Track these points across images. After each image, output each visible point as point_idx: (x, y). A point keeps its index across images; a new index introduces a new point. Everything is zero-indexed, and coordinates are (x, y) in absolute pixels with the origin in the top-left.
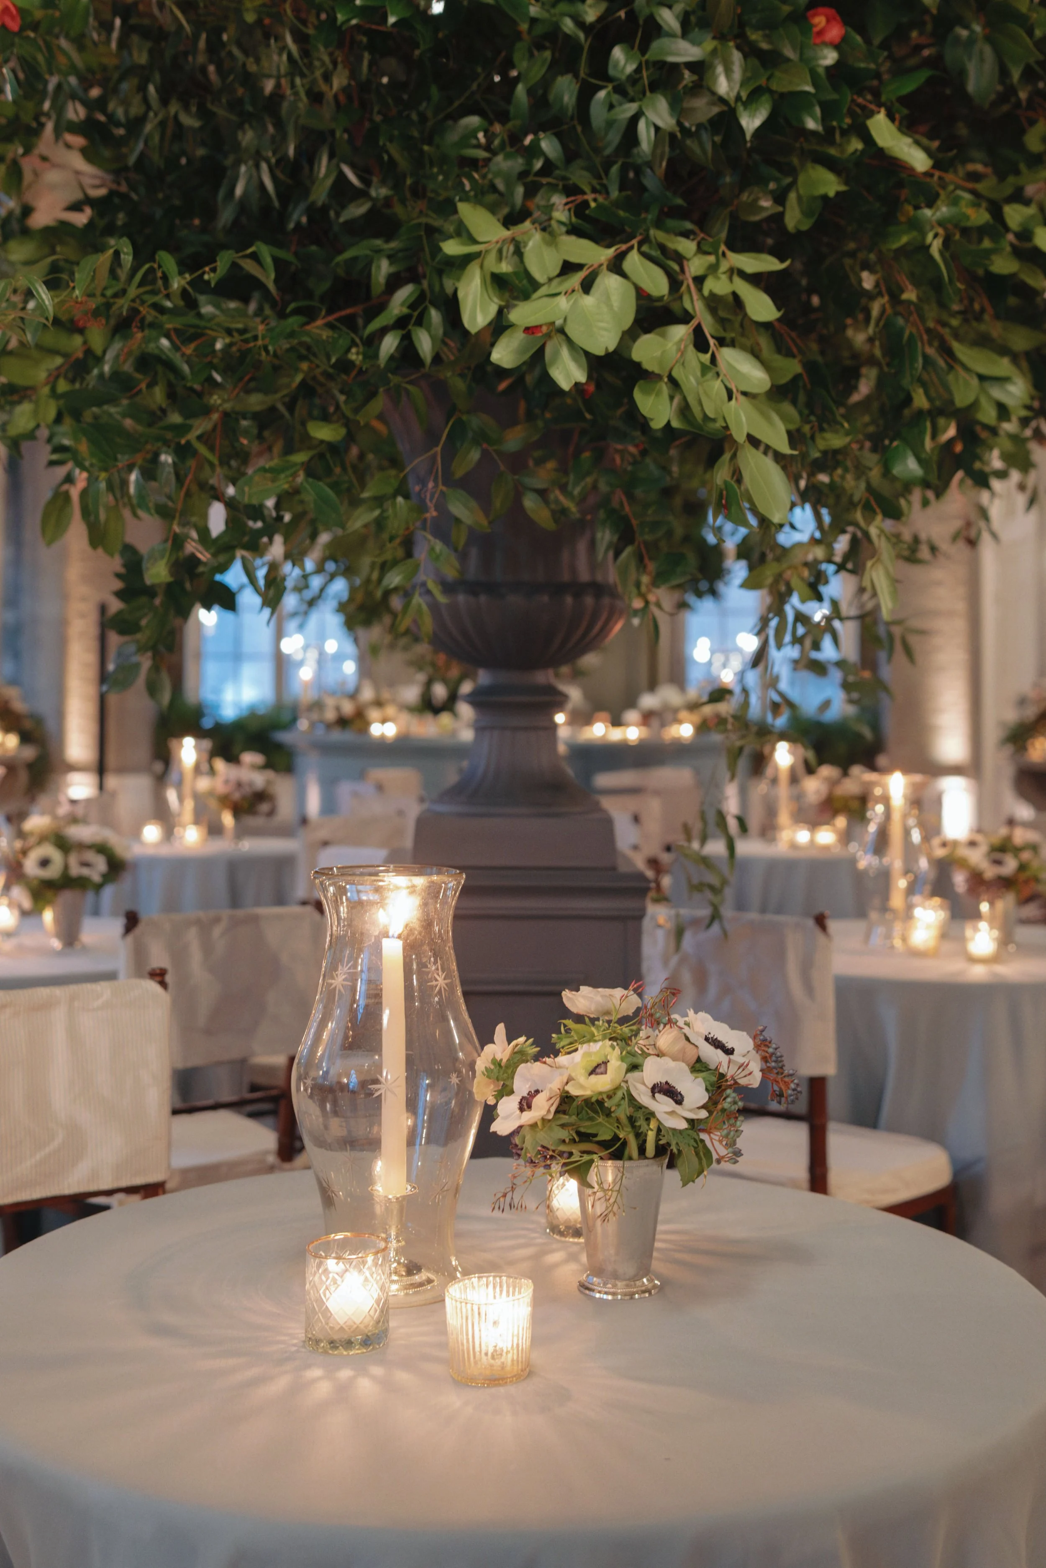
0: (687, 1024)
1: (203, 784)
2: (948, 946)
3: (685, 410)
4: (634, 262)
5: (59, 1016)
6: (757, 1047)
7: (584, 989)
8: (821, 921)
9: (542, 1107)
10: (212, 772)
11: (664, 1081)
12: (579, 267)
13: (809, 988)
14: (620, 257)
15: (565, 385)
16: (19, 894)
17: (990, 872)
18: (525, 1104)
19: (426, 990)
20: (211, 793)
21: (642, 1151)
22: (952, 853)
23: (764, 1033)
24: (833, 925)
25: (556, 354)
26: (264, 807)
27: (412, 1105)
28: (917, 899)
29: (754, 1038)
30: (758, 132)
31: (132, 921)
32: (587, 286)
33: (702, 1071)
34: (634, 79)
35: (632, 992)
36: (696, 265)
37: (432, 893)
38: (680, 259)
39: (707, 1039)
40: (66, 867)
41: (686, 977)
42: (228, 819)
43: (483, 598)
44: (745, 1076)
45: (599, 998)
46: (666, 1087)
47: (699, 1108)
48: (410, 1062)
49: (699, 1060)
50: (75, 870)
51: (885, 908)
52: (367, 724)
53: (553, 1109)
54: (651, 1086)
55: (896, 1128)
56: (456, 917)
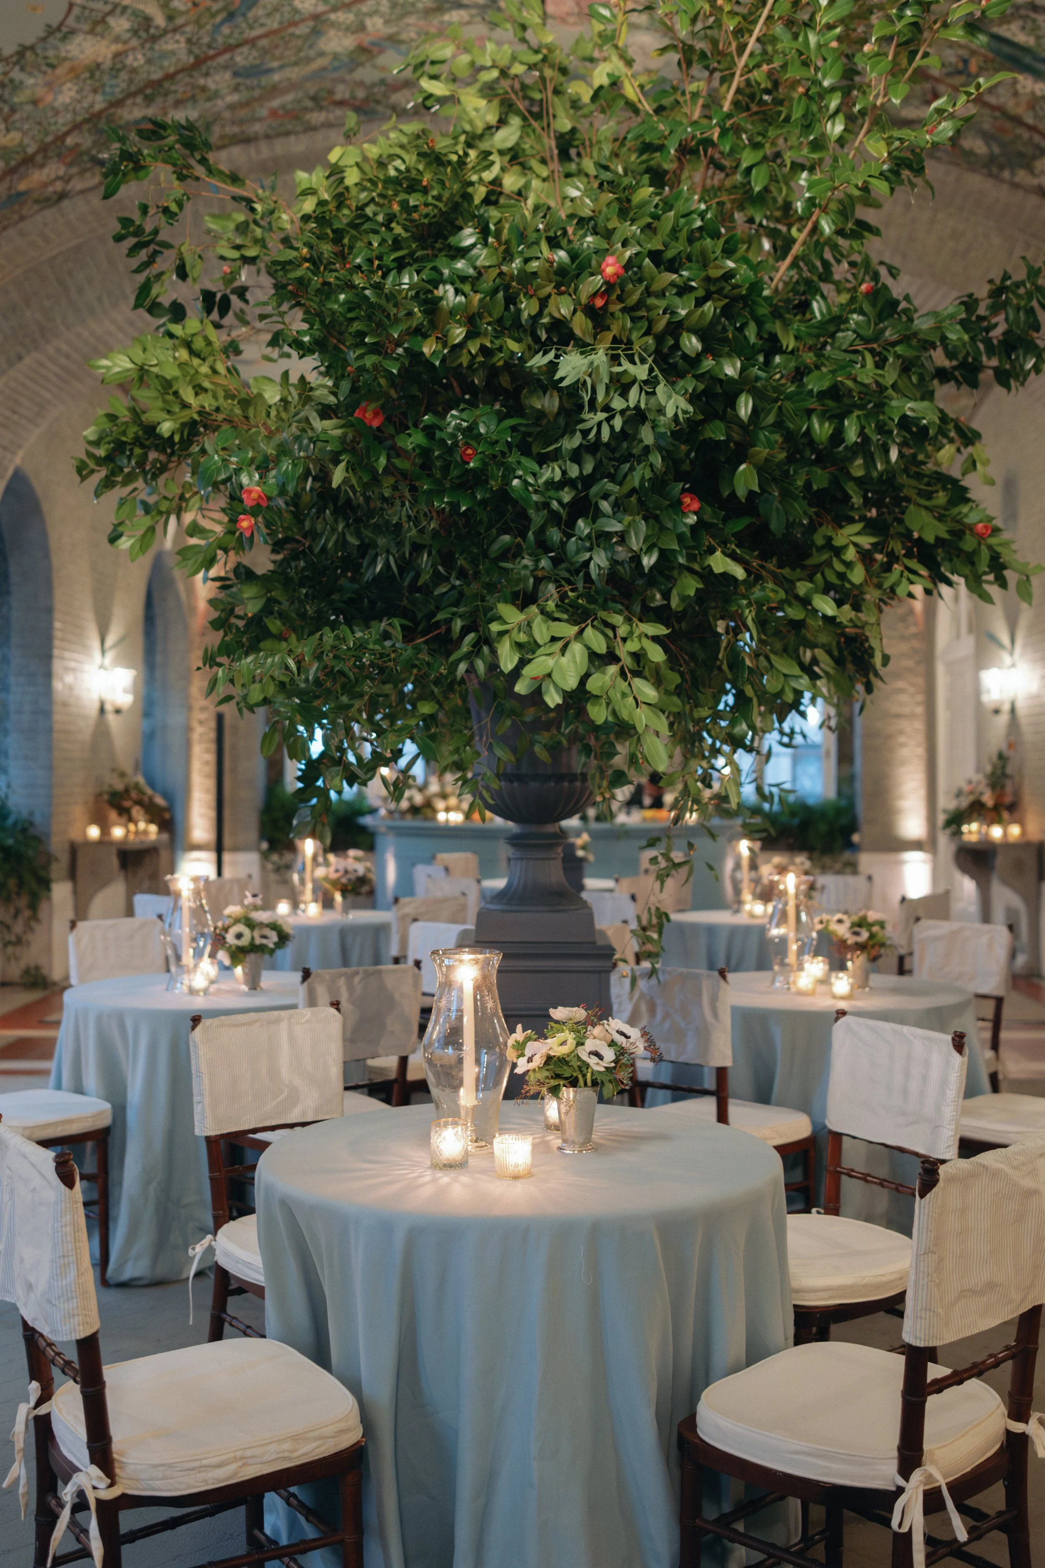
0: (609, 1026)
1: (320, 872)
2: (822, 988)
3: (614, 713)
4: (589, 632)
5: (284, 1025)
6: (642, 1034)
7: (560, 1008)
8: (722, 974)
9: (538, 1061)
10: (327, 863)
12: (560, 639)
13: (715, 1015)
14: (581, 632)
15: (552, 705)
16: (223, 956)
17: (851, 940)
18: (530, 1060)
19: (484, 1008)
20: (326, 879)
21: (586, 1084)
22: (826, 928)
24: (730, 976)
25: (548, 690)
26: (365, 889)
27: (478, 1061)
28: (806, 957)
30: (652, 568)
31: (307, 974)
32: (563, 650)
33: (614, 1046)
34: (589, 537)
35: (583, 1010)
36: (622, 631)
37: (487, 962)
38: (614, 628)
39: (618, 1031)
40: (253, 938)
41: (643, 1007)
42: (338, 897)
43: (515, 784)
45: (567, 1012)
46: (596, 1052)
47: (611, 1062)
48: (477, 1043)
49: (613, 1041)
50: (258, 941)
51: (782, 964)
52: (435, 811)
53: (543, 1062)
54: (588, 1052)
55: (781, 1104)
56: (499, 971)
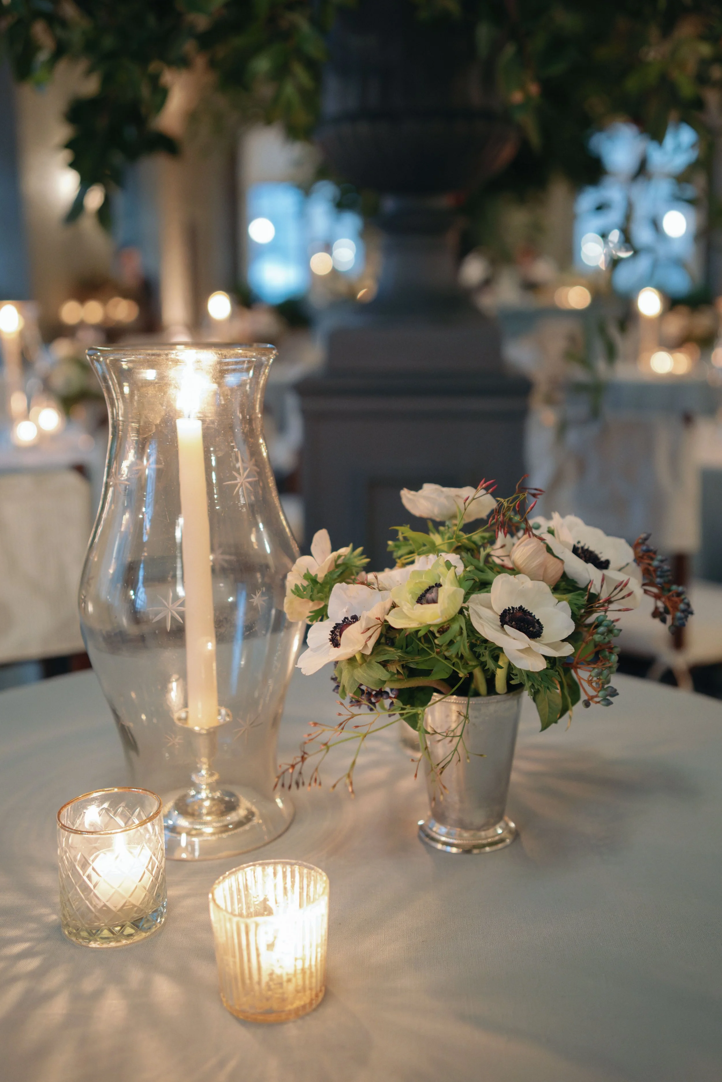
0: (551, 532)
6: (638, 560)
7: (429, 489)
9: (360, 638)
11: (517, 606)
21: (491, 690)
23: (648, 542)
29: (635, 546)
33: (569, 591)
35: (483, 492)
39: (575, 550)
44: (623, 598)
45: (443, 500)
46: (519, 614)
47: (563, 641)
49: (564, 576)
53: (371, 643)
54: (500, 612)
